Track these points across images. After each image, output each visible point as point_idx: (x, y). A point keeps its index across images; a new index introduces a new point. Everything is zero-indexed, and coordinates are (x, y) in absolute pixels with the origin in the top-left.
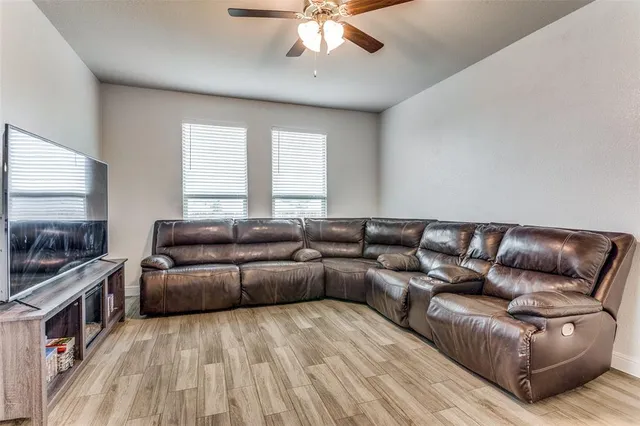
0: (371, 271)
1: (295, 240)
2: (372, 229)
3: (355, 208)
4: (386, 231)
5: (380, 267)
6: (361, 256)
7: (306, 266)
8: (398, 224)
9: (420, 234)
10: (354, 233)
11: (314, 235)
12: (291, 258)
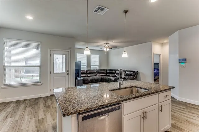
0: (109, 77)
1: (95, 73)
2: (108, 71)
3: (104, 68)
4: (110, 71)
5: (110, 76)
6: (106, 75)
7: (99, 77)
8: (112, 70)
9: (116, 72)
10: (105, 72)
11: (98, 72)
12: (95, 76)
